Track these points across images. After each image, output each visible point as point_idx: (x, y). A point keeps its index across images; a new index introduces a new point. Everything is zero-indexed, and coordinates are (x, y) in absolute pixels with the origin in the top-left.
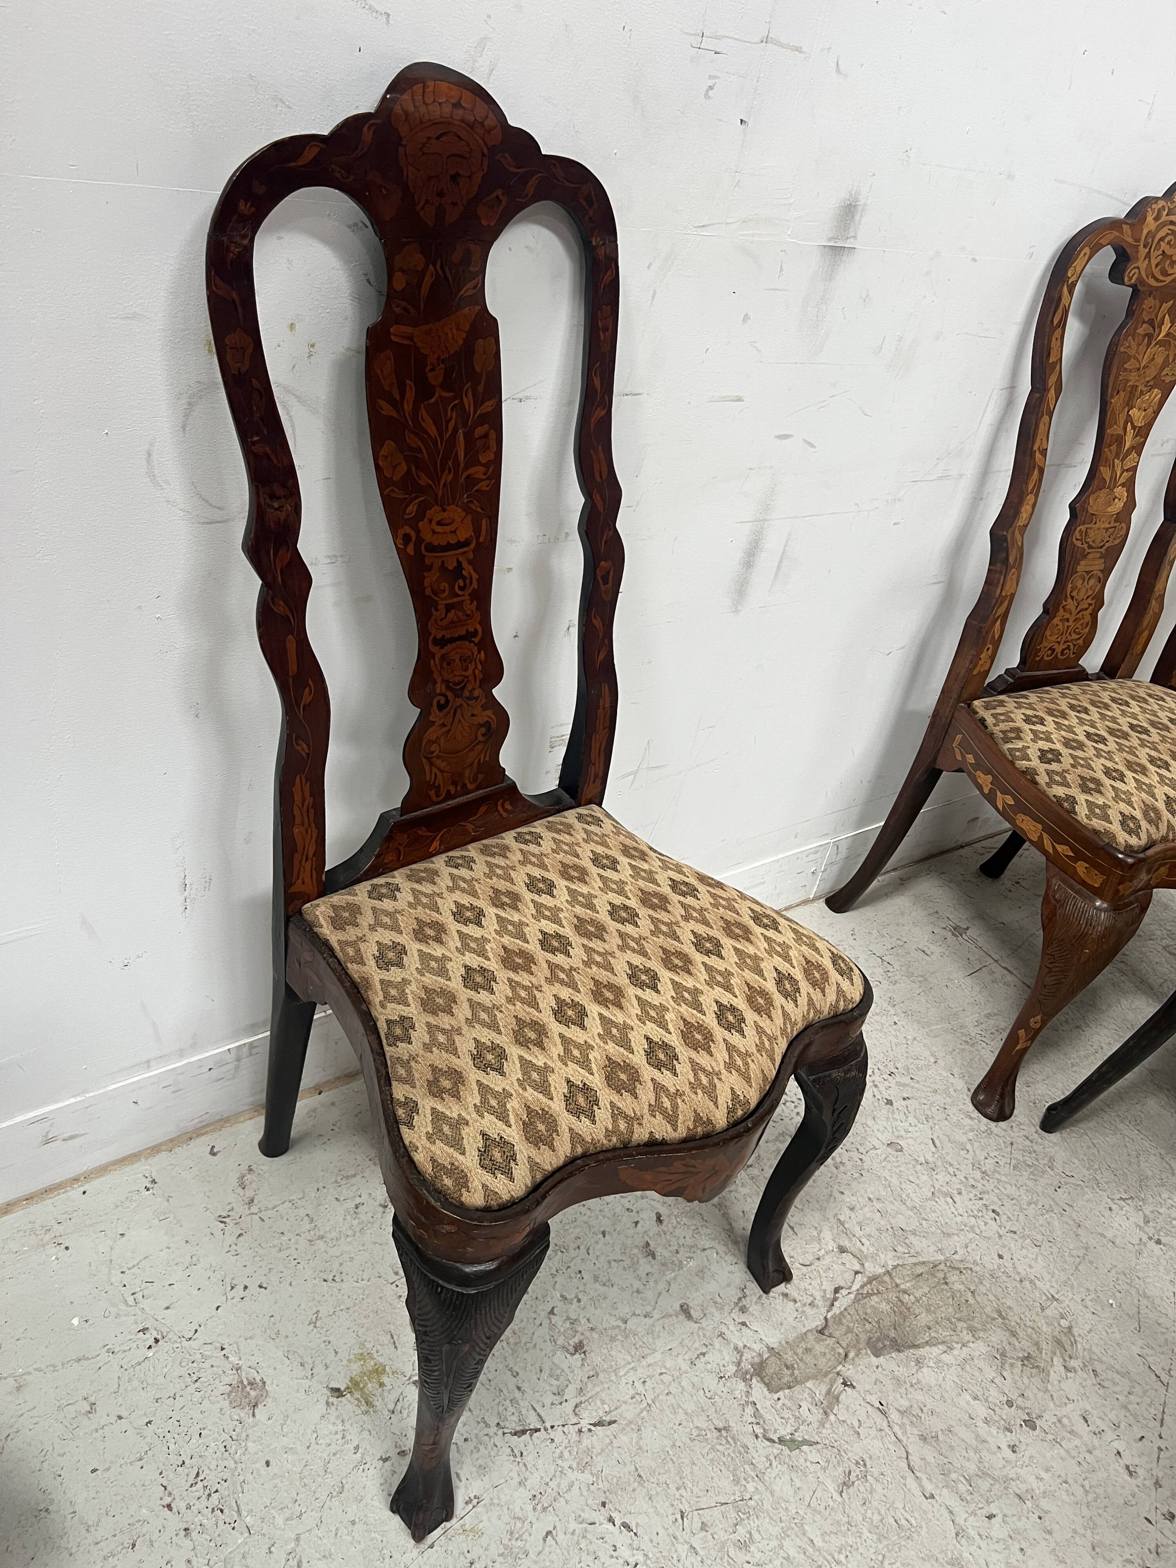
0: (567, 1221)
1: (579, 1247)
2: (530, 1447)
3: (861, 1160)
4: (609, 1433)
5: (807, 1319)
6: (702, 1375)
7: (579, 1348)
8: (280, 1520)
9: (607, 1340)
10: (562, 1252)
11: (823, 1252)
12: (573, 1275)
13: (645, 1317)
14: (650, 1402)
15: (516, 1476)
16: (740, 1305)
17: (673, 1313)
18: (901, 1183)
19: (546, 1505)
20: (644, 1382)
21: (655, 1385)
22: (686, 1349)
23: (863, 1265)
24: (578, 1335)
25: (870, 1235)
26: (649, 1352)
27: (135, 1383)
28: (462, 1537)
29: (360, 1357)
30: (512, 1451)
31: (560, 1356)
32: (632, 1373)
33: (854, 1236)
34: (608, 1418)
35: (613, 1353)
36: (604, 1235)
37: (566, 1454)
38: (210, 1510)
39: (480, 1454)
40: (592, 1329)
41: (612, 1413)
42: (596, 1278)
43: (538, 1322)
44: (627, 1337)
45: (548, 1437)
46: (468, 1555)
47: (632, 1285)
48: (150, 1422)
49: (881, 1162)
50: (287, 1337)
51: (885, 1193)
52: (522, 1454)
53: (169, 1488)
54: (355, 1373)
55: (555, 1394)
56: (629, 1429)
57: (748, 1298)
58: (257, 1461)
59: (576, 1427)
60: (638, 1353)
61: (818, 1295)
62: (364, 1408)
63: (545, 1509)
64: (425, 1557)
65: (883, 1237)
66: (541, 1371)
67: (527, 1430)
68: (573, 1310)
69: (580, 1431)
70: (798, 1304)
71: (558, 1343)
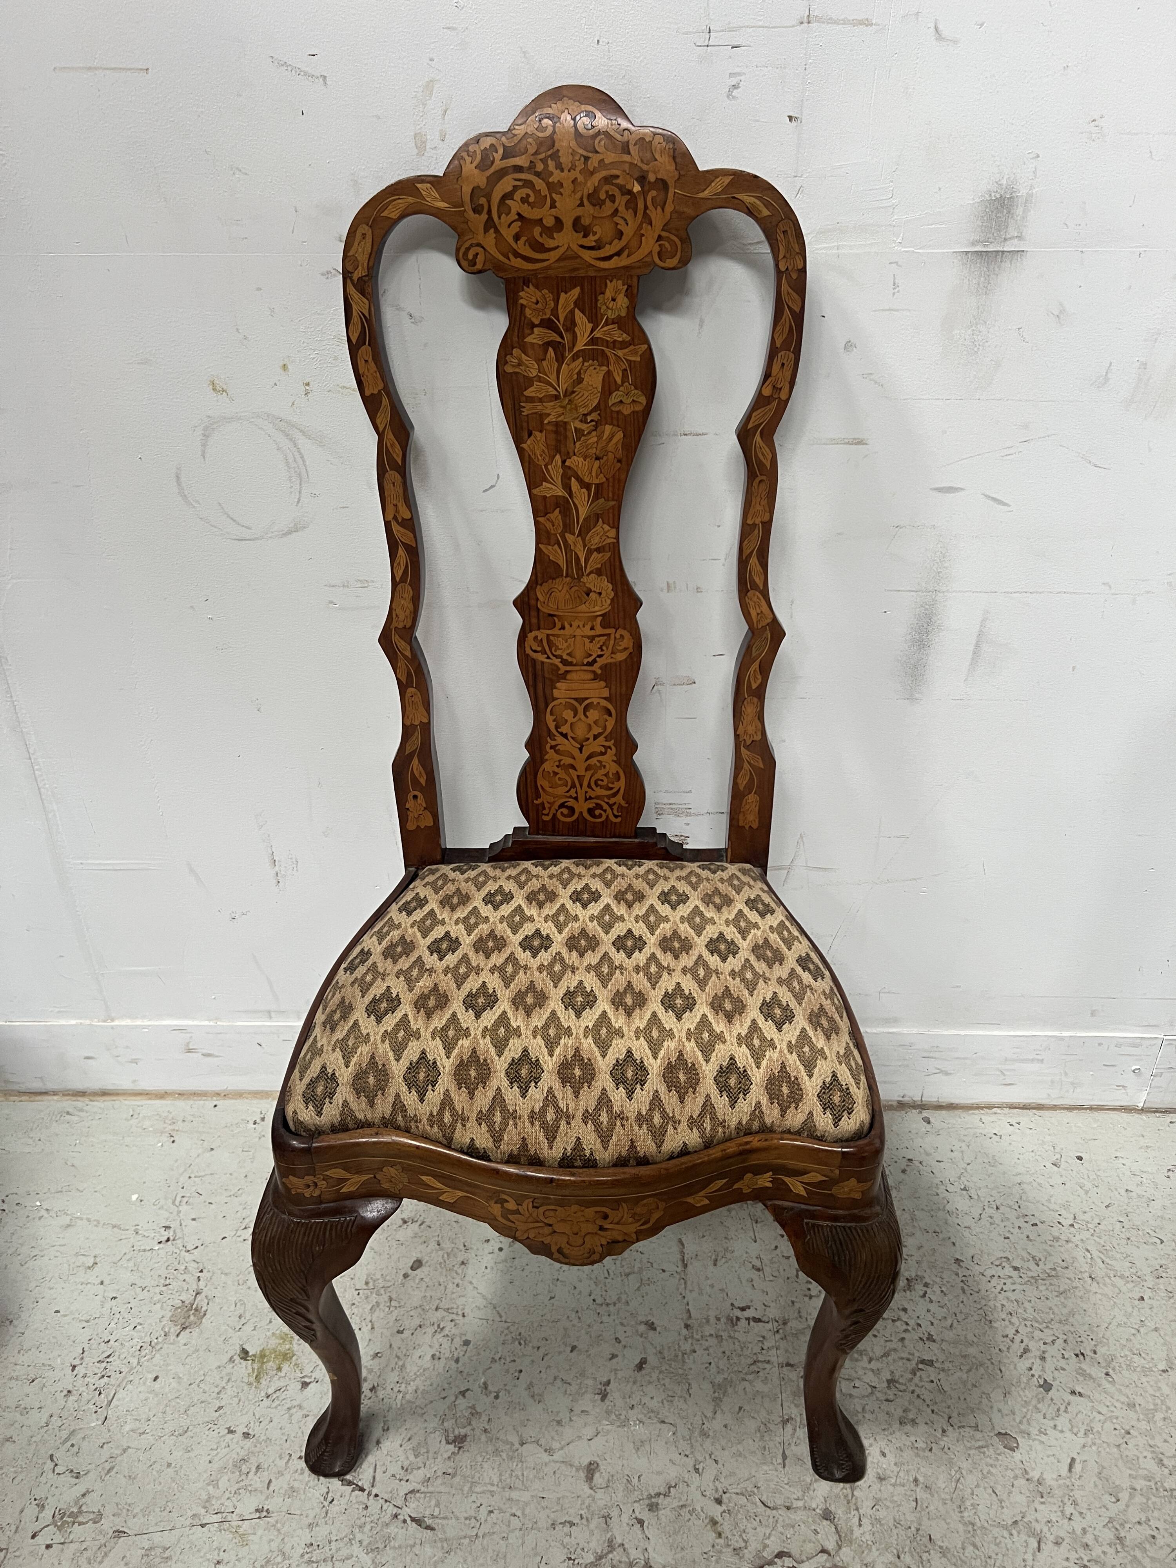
0: (549, 1318)
1: (538, 1348)
2: (344, 1501)
3: (944, 1431)
4: (419, 1535)
5: (717, 1562)
6: (553, 1544)
7: (459, 1441)
8: (127, 1428)
9: (490, 1448)
10: (520, 1344)
11: (800, 1504)
12: (511, 1371)
13: (546, 1451)
14: (480, 1534)
15: (311, 1516)
16: (653, 1500)
17: (577, 1463)
18: (978, 1486)
19: (314, 1559)
20: (491, 1512)
21: (499, 1522)
22: (558, 1508)
23: (840, 1547)
24: (469, 1428)
25: (878, 1520)
26: (520, 1486)
27: (131, 1264)
28: (231, 1536)
29: (283, 1336)
30: (328, 1493)
31: (438, 1436)
32: (489, 1495)
33: (857, 1509)
34: (429, 1522)
35: (485, 1465)
36: (573, 1348)
37: (368, 1527)
38: (94, 1387)
39: (301, 1477)
40: (485, 1431)
41: (437, 1521)
42: (530, 1386)
43: (444, 1394)
44: (511, 1458)
45: (366, 1501)
46: (222, 1553)
47: (558, 1413)
48: (115, 1298)
49: (970, 1448)
50: (249, 1288)
51: (943, 1486)
52: (333, 1500)
53: (86, 1353)
54: (269, 1346)
55: (403, 1468)
56: (440, 1545)
57: (668, 1499)
58: (150, 1372)
59: (395, 1510)
60: (508, 1480)
61: (754, 1546)
62: (252, 1379)
63: (310, 1562)
64: (191, 1532)
65: (895, 1531)
66: (409, 1439)
67: (354, 1484)
68: (484, 1402)
69: (396, 1516)
70: (721, 1541)
71: (446, 1424)
